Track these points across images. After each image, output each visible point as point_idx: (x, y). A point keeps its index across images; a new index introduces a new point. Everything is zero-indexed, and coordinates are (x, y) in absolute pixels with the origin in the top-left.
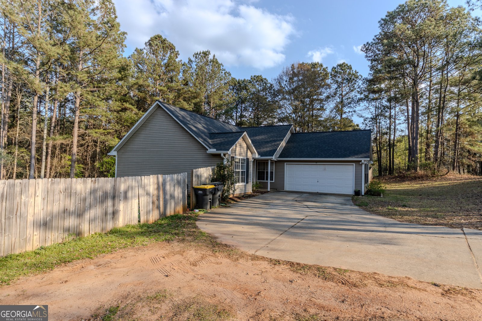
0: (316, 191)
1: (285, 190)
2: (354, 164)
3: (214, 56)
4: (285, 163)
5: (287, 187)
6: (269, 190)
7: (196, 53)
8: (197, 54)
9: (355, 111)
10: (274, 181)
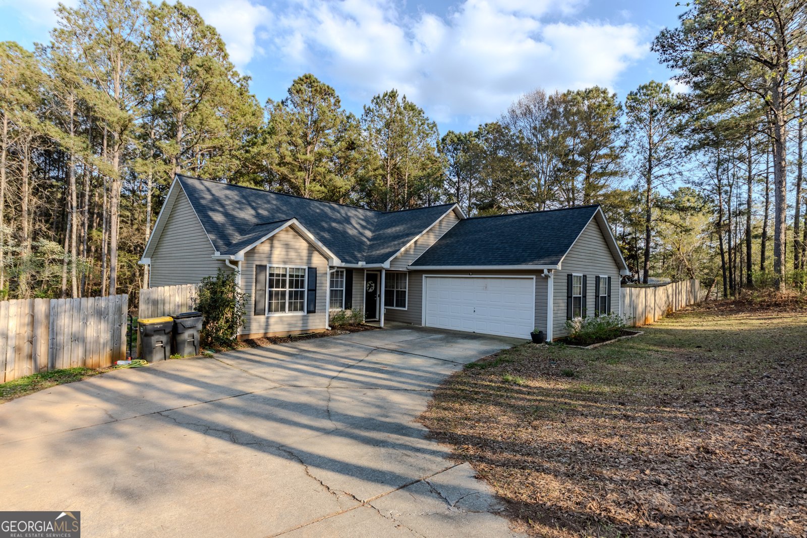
0: (471, 330)
1: (423, 325)
2: (534, 277)
3: (405, 97)
4: (424, 276)
5: (428, 320)
6: (382, 325)
7: (377, 96)
8: (379, 97)
9: (680, 173)
10: (406, 309)
